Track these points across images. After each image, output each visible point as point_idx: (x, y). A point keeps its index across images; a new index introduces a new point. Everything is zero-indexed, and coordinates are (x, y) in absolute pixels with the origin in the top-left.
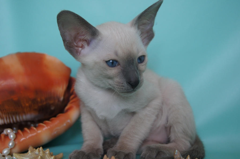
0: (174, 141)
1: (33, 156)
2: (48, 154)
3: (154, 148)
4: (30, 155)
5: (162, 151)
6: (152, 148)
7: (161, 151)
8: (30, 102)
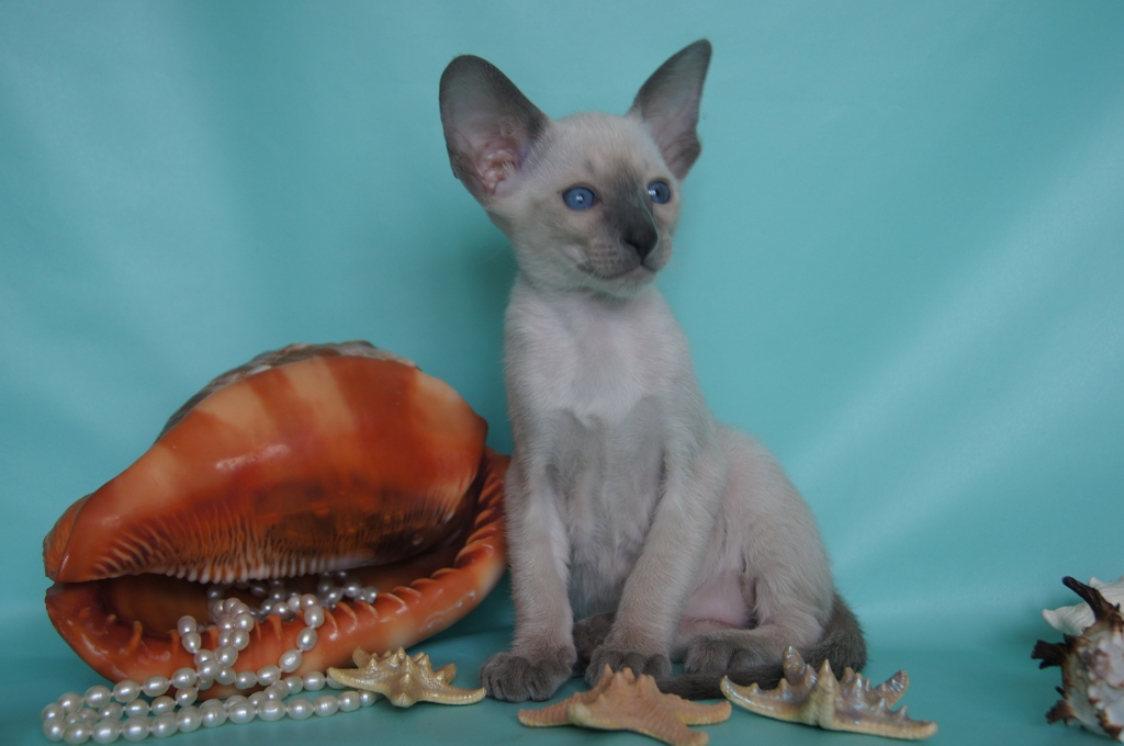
0: (770, 621)
1: (385, 675)
2: (426, 669)
3: (721, 641)
4: (375, 672)
5: (744, 646)
6: (716, 641)
7: (742, 650)
8: (361, 524)
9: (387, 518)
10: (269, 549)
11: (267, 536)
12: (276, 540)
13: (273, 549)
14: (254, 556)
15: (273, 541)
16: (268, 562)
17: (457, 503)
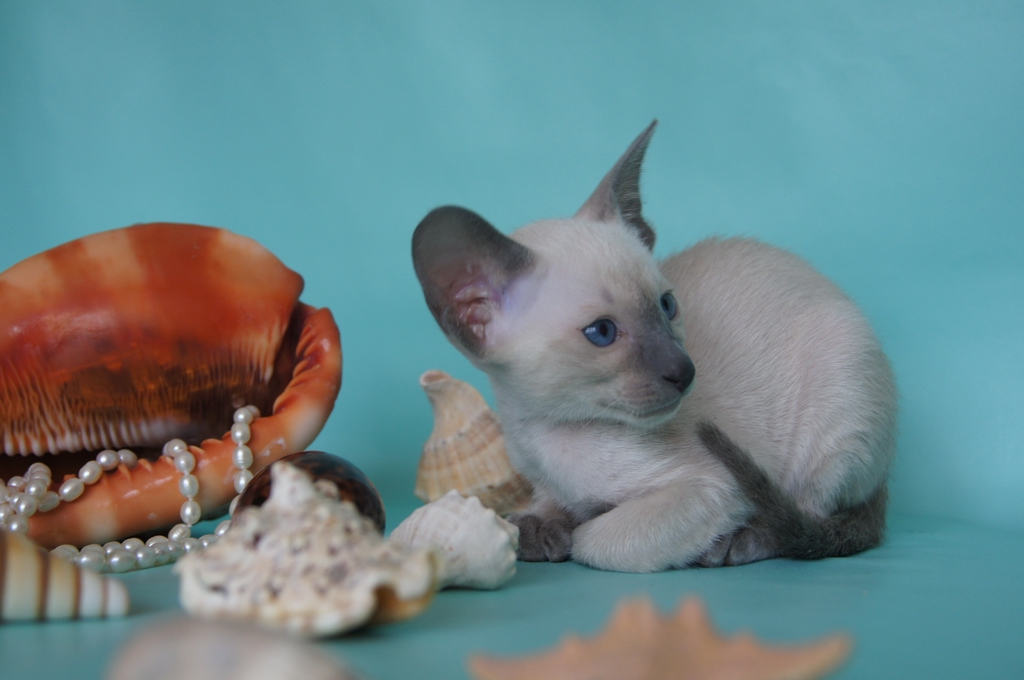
8: (161, 379)
9: (189, 372)
10: (69, 413)
11: (62, 397)
12: (73, 400)
13: (73, 412)
14: (56, 421)
15: (70, 402)
16: (74, 429)
17: (271, 357)
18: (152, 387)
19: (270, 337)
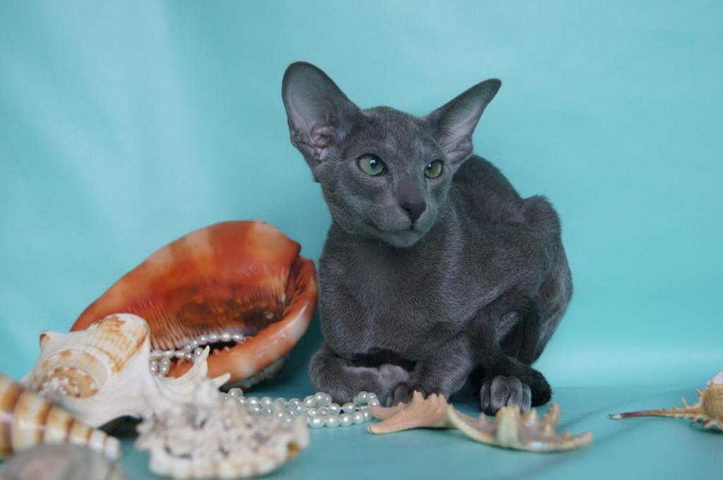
8: (224, 306)
9: (239, 301)
10: (182, 327)
11: (177, 318)
14: (177, 332)
15: (181, 321)
17: (282, 289)
18: (221, 310)
19: (280, 278)
